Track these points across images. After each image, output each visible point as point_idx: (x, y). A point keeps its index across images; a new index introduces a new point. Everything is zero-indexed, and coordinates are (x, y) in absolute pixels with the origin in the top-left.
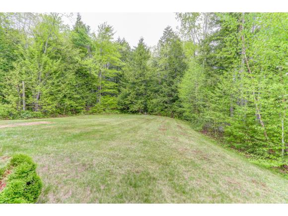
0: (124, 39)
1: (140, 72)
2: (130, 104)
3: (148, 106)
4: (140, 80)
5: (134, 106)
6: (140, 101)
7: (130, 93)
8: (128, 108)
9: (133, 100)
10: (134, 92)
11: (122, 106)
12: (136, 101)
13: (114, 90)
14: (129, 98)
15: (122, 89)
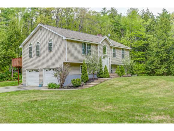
0: (148, 9)
1: (162, 42)
2: (155, 69)
3: (171, 70)
4: (163, 49)
5: (159, 70)
6: (163, 66)
7: (155, 60)
8: (154, 72)
9: (158, 65)
10: (159, 59)
11: (149, 70)
12: (160, 66)
13: (142, 58)
14: (154, 64)
15: (148, 57)
